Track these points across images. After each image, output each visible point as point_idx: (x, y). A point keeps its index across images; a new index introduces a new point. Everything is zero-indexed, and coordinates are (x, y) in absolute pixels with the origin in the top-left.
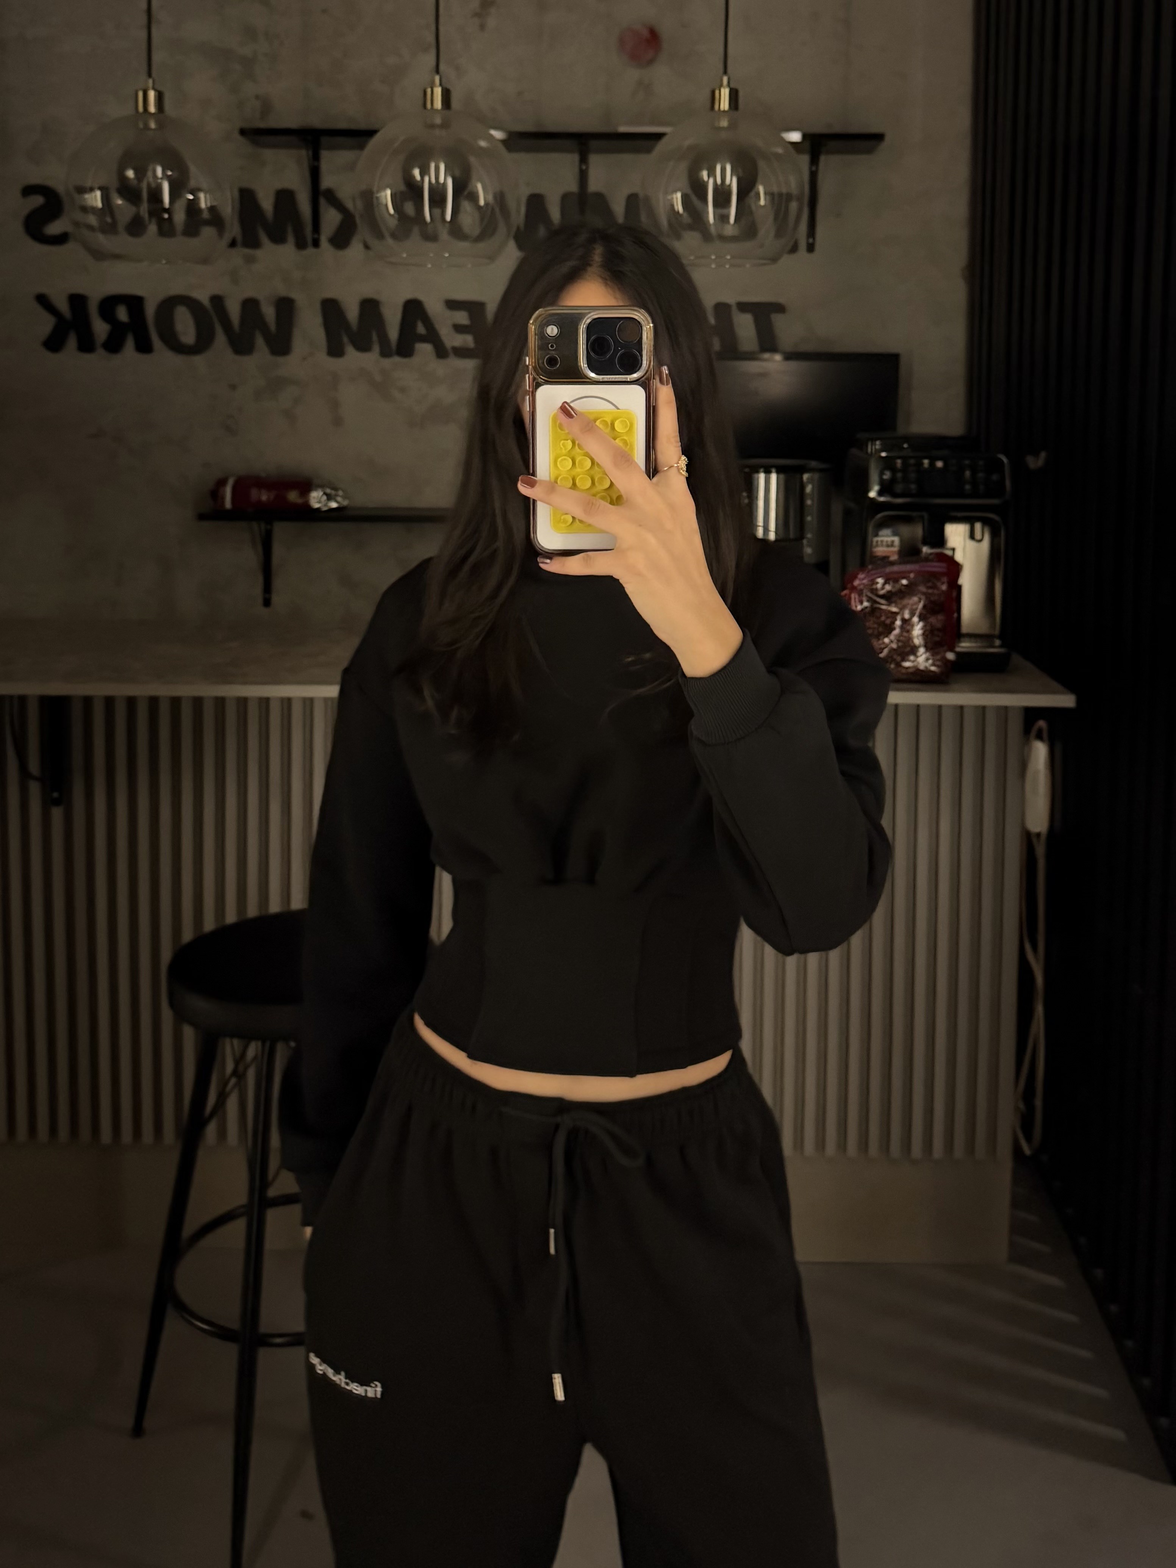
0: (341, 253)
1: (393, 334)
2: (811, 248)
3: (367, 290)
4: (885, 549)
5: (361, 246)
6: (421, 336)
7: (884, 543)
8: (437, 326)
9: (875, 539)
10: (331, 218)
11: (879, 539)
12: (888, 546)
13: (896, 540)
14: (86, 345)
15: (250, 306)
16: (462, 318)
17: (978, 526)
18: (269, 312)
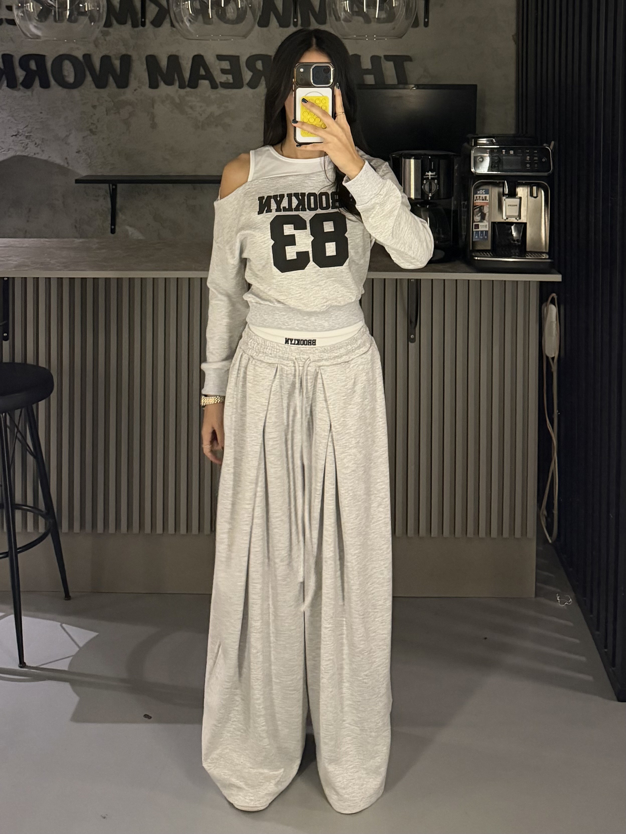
0: (156, 29)
1: (187, 75)
2: (426, 24)
3: (173, 50)
4: (481, 201)
5: (169, 25)
6: (203, 75)
7: (481, 198)
8: (211, 70)
9: (475, 196)
10: (152, 10)
11: (478, 195)
12: (483, 200)
13: (488, 196)
14: (12, 85)
15: (106, 59)
16: (226, 65)
17: (535, 188)
18: (117, 63)
